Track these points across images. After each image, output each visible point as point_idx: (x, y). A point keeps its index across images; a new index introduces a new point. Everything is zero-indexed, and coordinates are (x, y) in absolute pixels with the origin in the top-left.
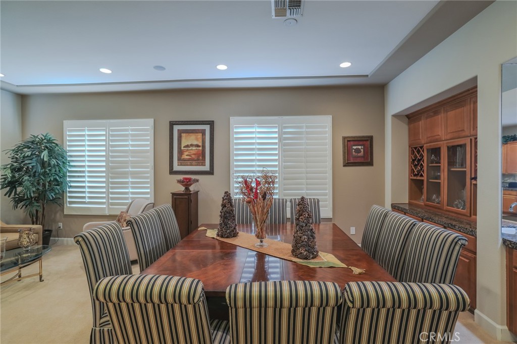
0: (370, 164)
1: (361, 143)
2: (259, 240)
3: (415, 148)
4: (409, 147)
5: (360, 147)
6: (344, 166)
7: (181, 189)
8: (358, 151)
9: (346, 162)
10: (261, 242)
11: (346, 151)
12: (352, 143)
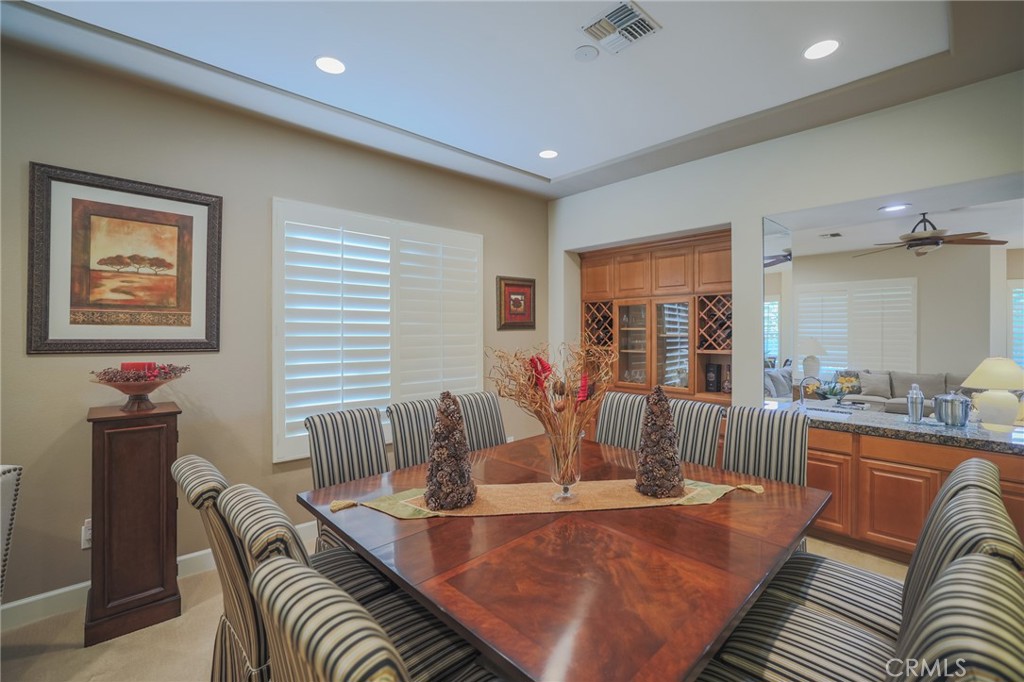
0: (532, 326)
1: (522, 290)
2: (562, 487)
3: (594, 304)
4: (582, 301)
5: (519, 297)
6: (499, 329)
7: (115, 399)
8: (517, 302)
9: (503, 323)
10: (566, 490)
11: (503, 303)
12: (511, 289)
